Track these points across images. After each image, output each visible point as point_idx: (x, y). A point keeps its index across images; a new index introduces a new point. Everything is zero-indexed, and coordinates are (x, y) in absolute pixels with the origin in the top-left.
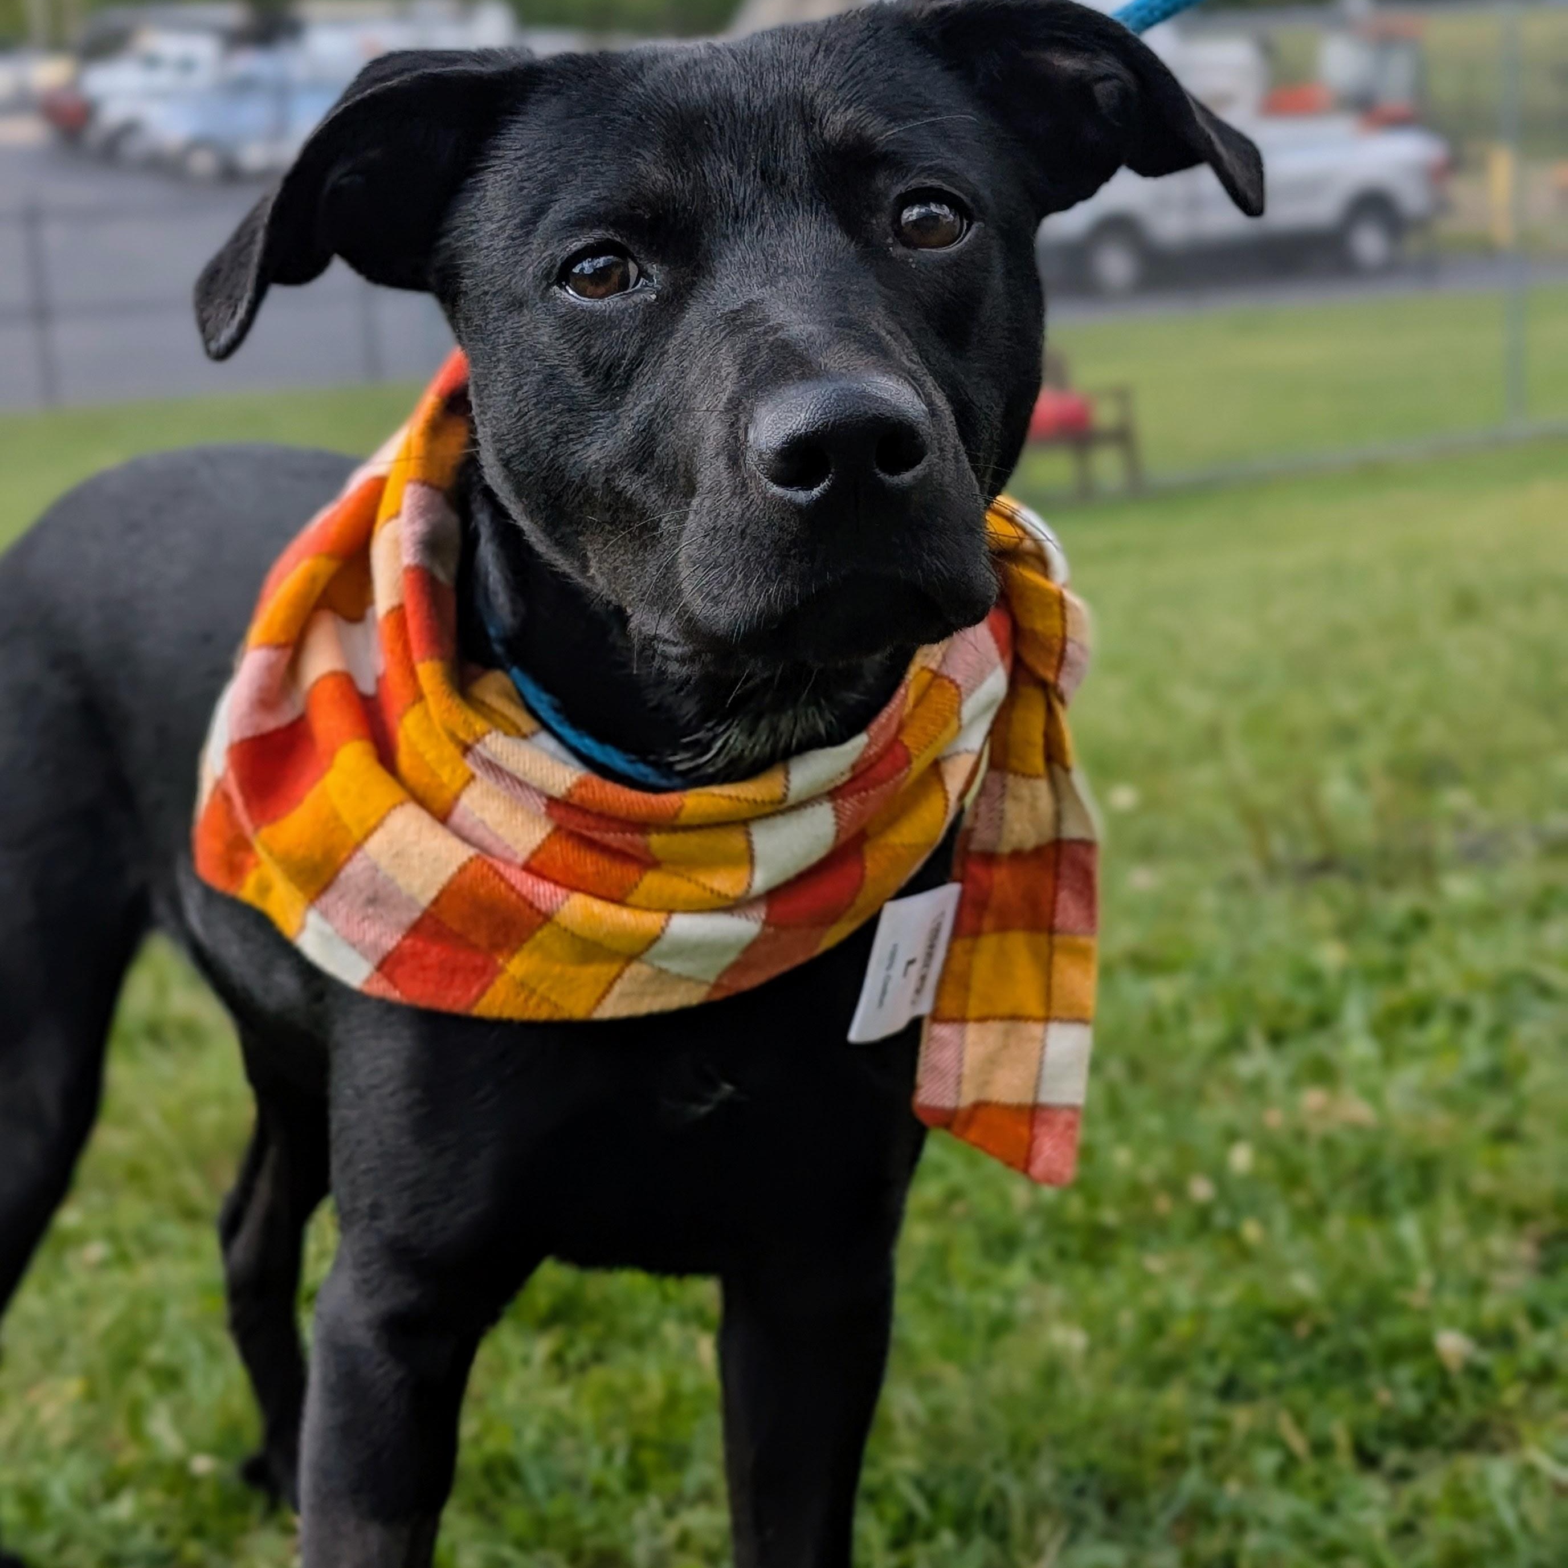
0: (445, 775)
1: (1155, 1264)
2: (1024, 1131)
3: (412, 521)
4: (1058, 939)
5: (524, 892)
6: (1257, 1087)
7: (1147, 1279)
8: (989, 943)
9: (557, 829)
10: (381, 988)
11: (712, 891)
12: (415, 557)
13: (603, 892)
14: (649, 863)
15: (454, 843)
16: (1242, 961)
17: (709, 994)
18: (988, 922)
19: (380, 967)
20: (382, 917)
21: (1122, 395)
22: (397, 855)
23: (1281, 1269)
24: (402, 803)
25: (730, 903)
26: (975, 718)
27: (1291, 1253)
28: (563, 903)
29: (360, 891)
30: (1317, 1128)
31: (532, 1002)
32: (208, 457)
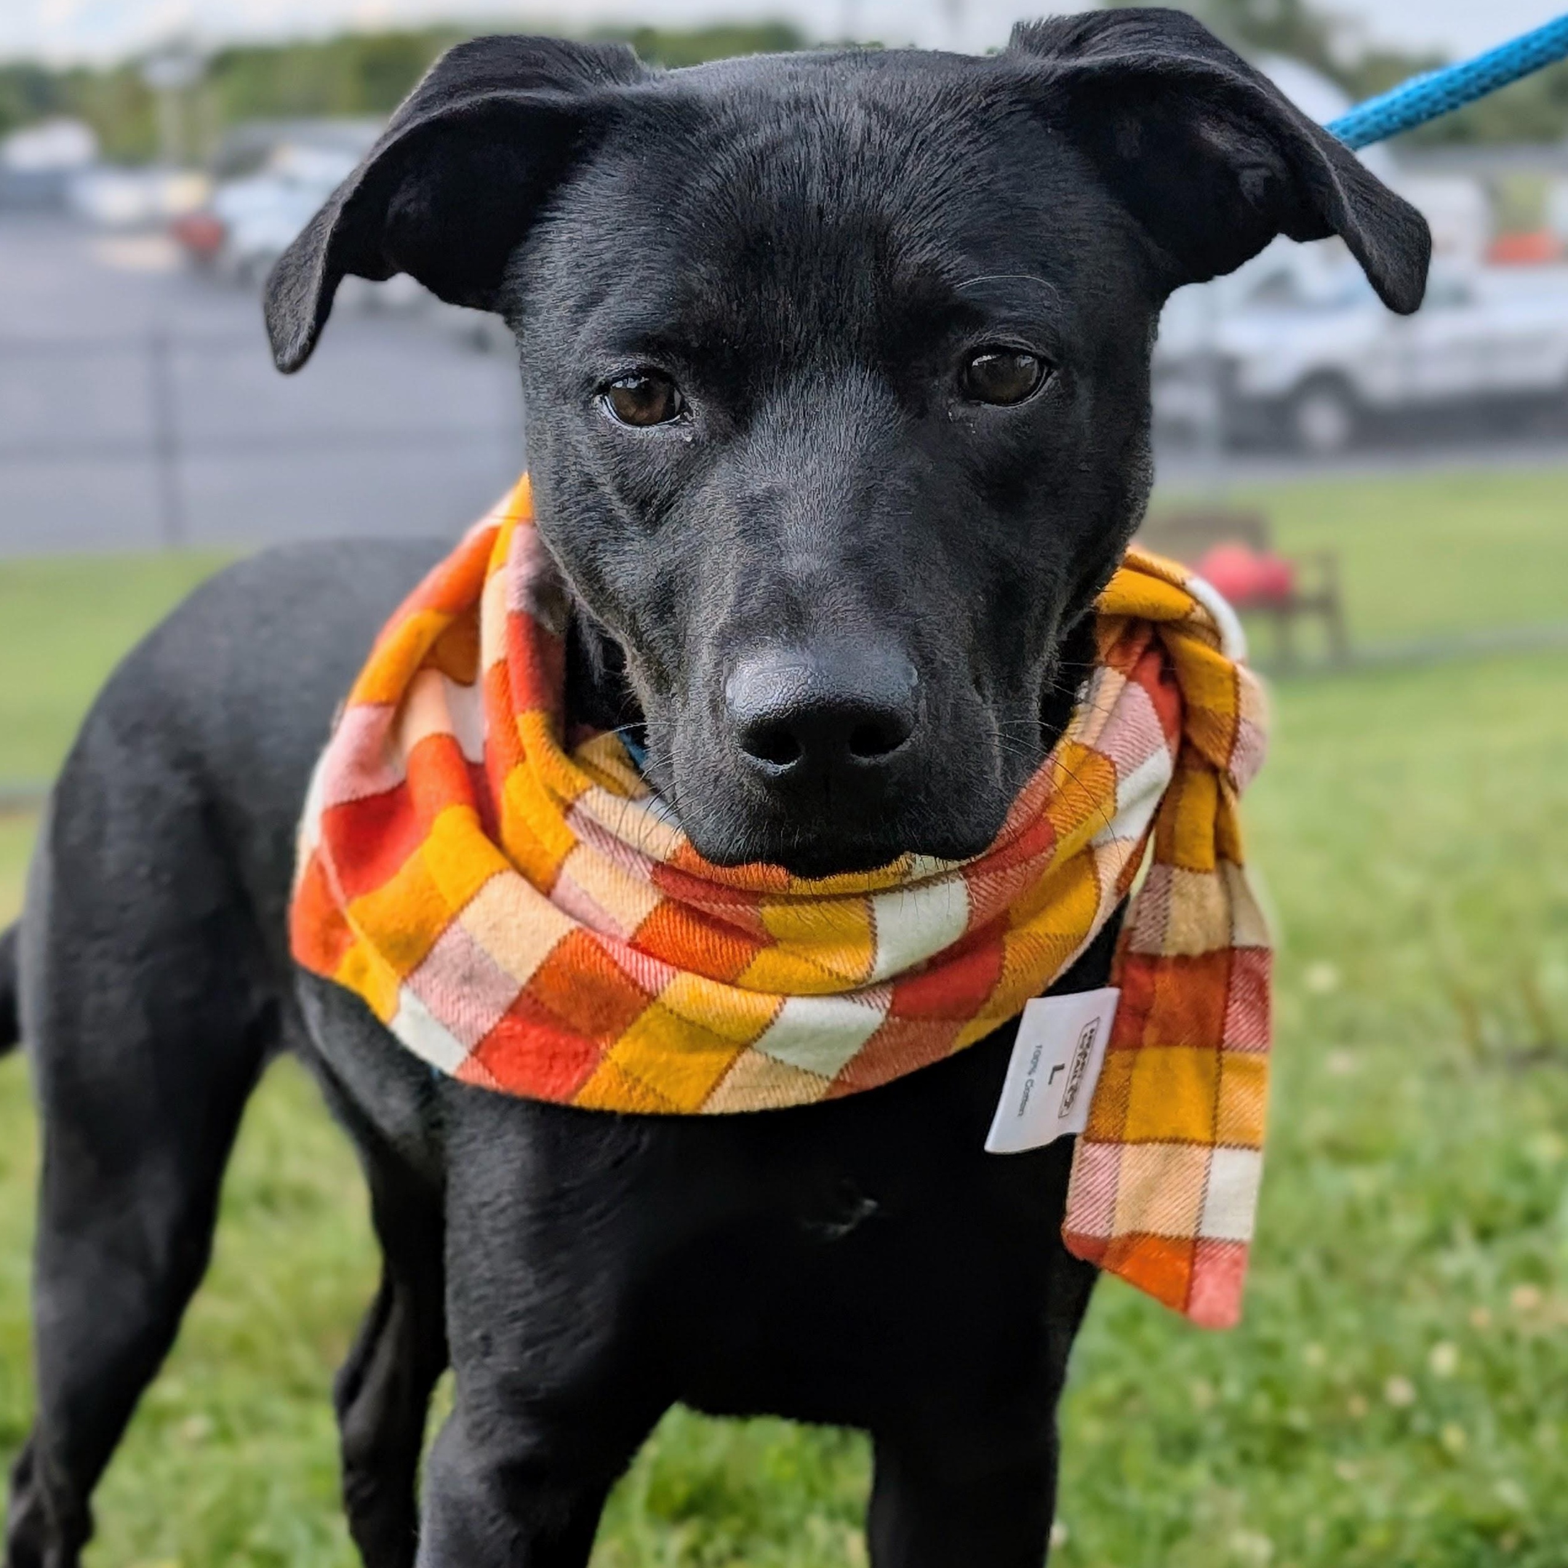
0: (547, 842)
1: (1347, 1470)
2: (1183, 1266)
3: (519, 564)
4: (1227, 1055)
5: (627, 969)
6: (1464, 1286)
7: (1339, 1486)
8: (1151, 1057)
9: (667, 900)
10: (477, 1076)
11: (830, 973)
12: (520, 602)
13: (712, 970)
14: (767, 941)
15: (558, 915)
16: (1449, 1153)
17: (829, 1091)
18: (1150, 1033)
19: (474, 1052)
20: (478, 997)
21: (1327, 560)
22: (494, 927)
23: (1485, 1478)
24: (501, 872)
25: (853, 986)
26: (1132, 804)
27: (1496, 1462)
28: (669, 981)
29: (456, 967)
30: (1527, 1331)
31: (636, 1094)
32: (346, 547)
